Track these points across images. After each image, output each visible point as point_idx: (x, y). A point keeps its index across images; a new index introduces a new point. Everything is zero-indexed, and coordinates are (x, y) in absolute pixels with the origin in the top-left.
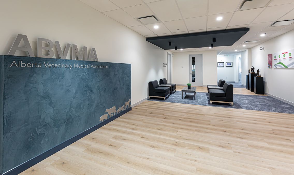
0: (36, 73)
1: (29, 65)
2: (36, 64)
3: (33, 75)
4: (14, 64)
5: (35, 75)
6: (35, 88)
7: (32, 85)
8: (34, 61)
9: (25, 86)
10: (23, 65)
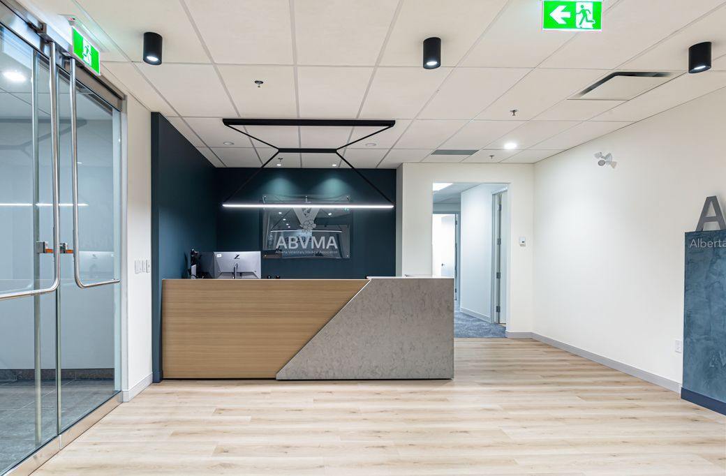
0: (720, 257)
1: (709, 245)
2: (720, 241)
3: (716, 260)
4: (693, 243)
5: (719, 261)
6: (719, 282)
7: (714, 277)
8: (718, 237)
9: (707, 278)
10: (703, 245)
